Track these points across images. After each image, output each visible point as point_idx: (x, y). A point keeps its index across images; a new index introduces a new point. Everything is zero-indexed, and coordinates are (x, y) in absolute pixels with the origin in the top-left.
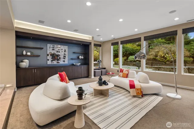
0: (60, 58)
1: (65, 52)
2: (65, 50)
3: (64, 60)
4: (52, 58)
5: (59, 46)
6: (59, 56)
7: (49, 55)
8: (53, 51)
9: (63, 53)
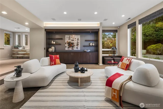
0: (74, 45)
1: (78, 40)
2: (78, 39)
3: (77, 47)
4: (68, 46)
5: (74, 36)
6: (74, 44)
7: (67, 44)
8: (69, 40)
9: (76, 41)
